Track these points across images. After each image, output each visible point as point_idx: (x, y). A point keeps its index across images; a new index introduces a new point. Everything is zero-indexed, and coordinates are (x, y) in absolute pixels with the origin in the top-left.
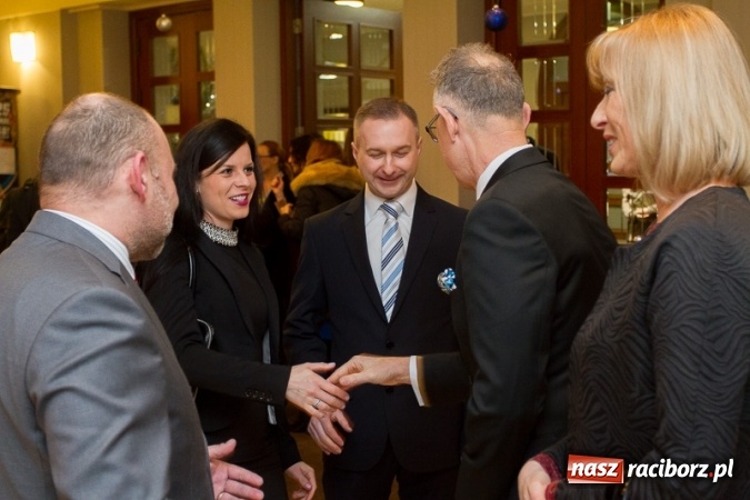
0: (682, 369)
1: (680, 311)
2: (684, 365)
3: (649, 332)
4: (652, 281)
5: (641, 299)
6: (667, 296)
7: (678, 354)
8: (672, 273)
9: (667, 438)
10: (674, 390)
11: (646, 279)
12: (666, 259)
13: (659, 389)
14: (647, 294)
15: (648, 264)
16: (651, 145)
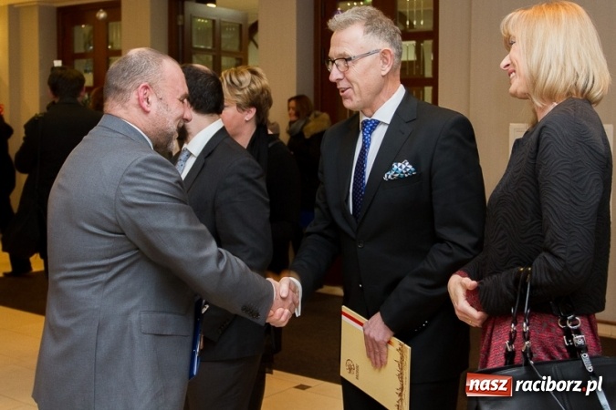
0: (559, 199)
1: (557, 164)
2: (560, 196)
3: (537, 182)
4: (537, 151)
5: (531, 162)
6: (548, 157)
7: (556, 190)
8: (550, 143)
9: (552, 242)
10: (555, 212)
11: (534, 149)
12: (545, 136)
13: (545, 213)
14: (535, 158)
15: (535, 141)
16: (534, 71)
